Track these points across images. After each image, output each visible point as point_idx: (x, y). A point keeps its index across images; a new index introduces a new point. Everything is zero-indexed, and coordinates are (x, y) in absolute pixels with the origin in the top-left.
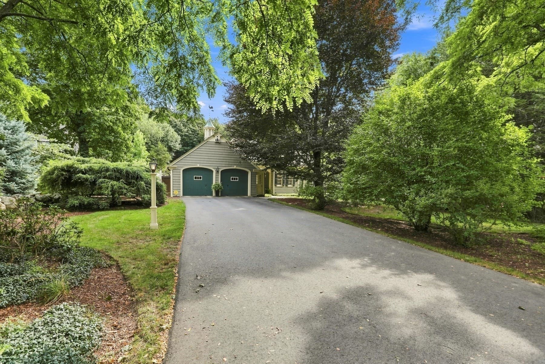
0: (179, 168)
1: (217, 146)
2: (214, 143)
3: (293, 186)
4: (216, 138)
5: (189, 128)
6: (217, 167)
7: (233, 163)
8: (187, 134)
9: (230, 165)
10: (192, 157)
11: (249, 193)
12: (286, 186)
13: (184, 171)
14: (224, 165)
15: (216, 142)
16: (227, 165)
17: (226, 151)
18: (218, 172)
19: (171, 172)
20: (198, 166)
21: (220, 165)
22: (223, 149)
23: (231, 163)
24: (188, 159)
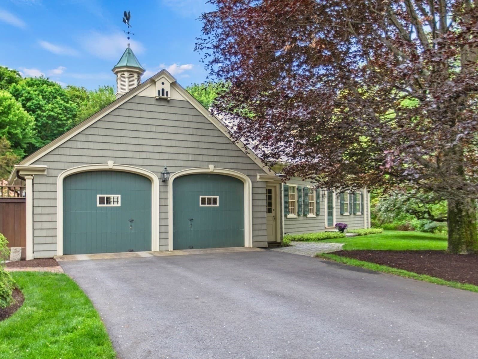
0: (53, 173)
1: (161, 109)
2: (154, 102)
3: (317, 215)
4: (159, 86)
5: (57, 103)
6: (162, 170)
7: (205, 158)
8: (52, 113)
9: (198, 164)
10: (91, 138)
11: (248, 242)
12: (305, 215)
13: (66, 179)
14: (181, 163)
15: (160, 99)
16: (190, 164)
17: (186, 125)
18: (164, 181)
19: (29, 183)
20: (110, 165)
21: (172, 163)
22: (180, 117)
23: (200, 158)
24: (79, 145)
